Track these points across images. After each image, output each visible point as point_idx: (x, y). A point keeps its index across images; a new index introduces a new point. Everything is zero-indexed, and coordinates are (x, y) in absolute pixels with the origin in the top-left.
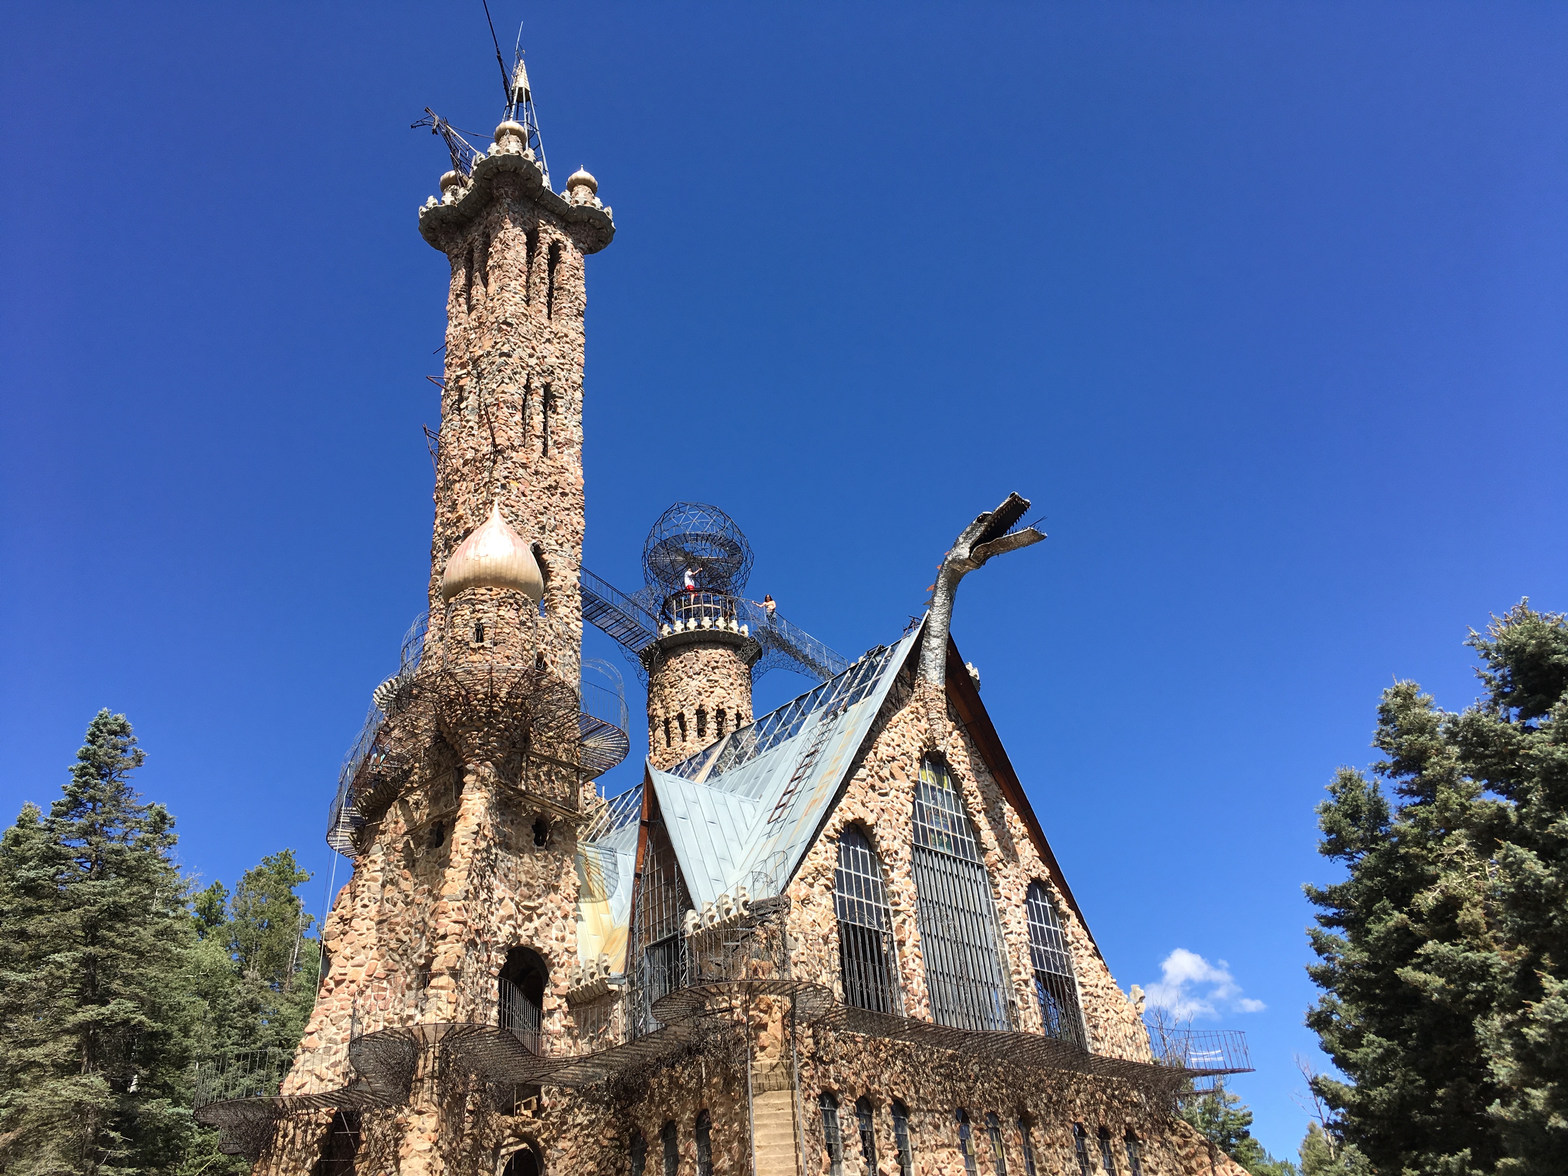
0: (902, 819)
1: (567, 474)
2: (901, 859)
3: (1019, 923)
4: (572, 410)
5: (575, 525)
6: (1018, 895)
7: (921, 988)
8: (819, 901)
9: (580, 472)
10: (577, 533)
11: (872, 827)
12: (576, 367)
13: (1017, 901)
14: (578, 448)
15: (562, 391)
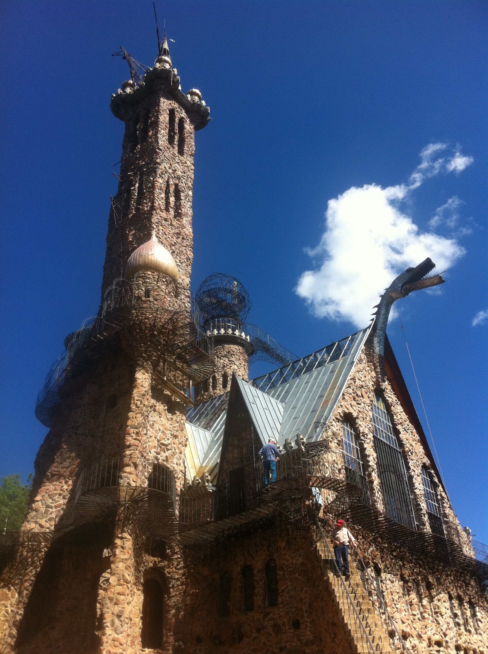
1: (185, 230)
2: (369, 439)
3: (420, 485)
4: (187, 199)
5: (189, 255)
6: (418, 470)
9: (191, 230)
10: (190, 259)
11: (356, 418)
12: (190, 180)
13: (418, 473)
14: (190, 218)
15: (183, 189)
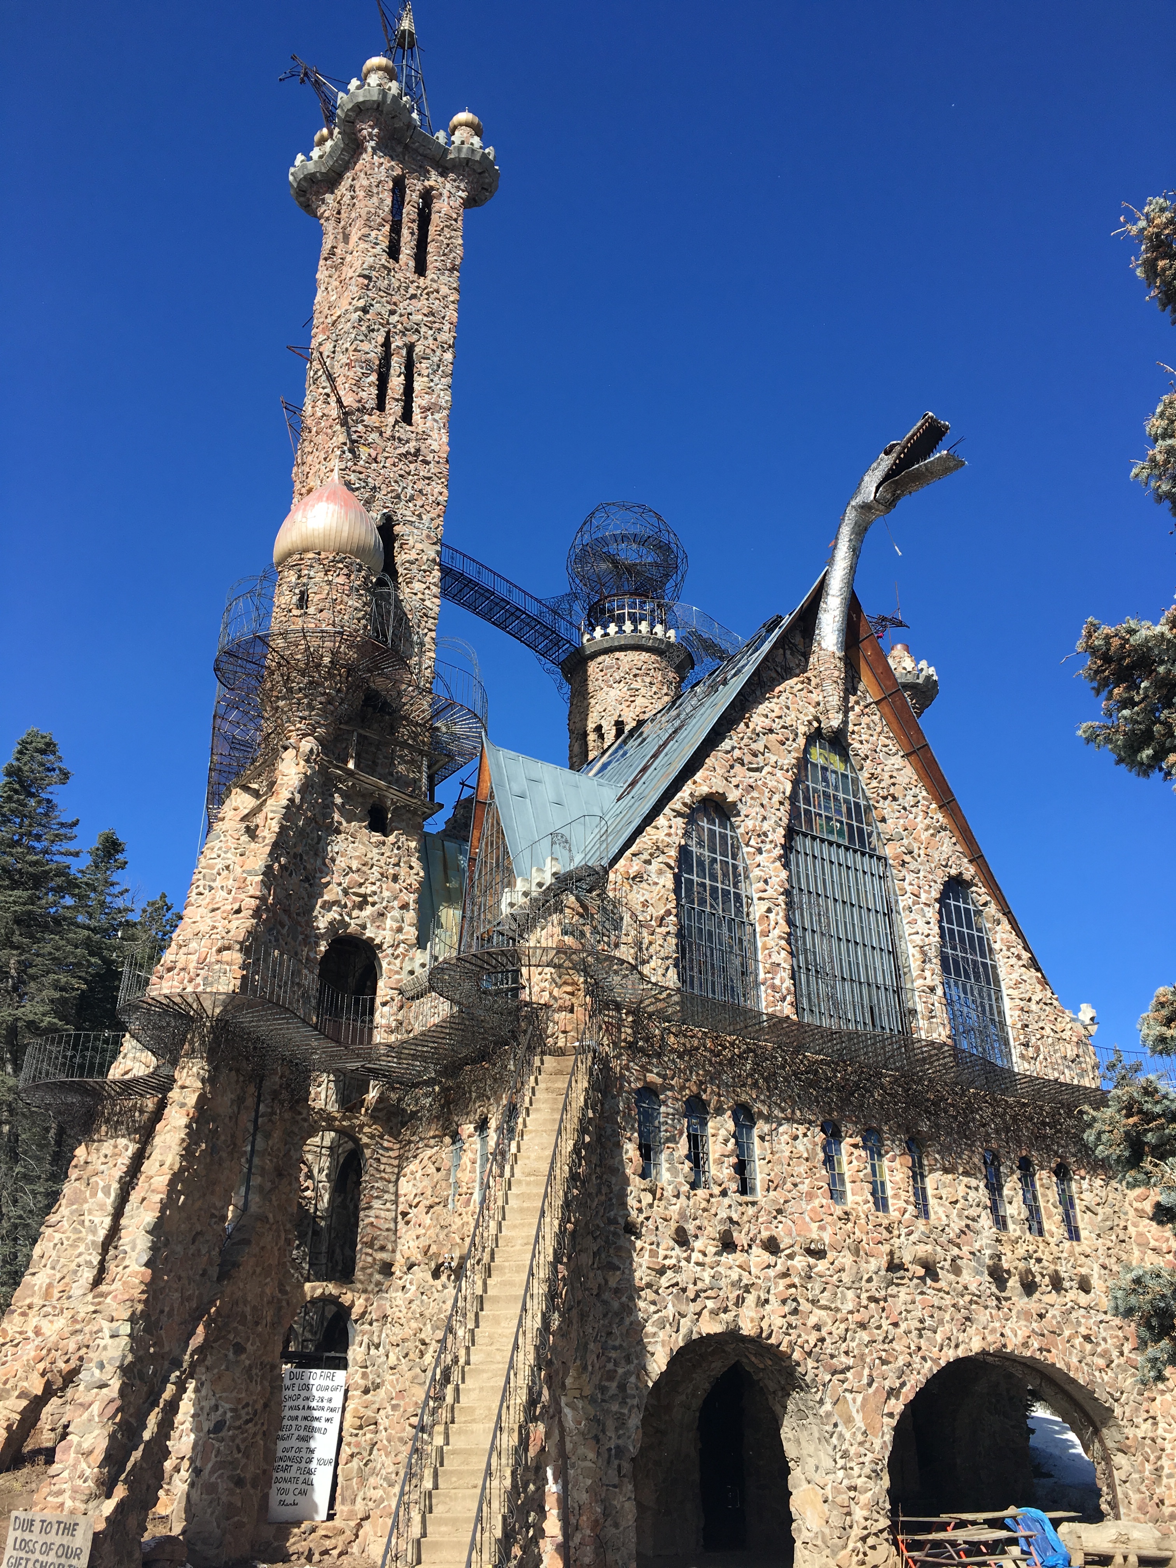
0: (777, 798)
1: (429, 441)
2: (771, 842)
3: (928, 923)
4: (440, 372)
5: (437, 495)
6: (929, 892)
7: (784, 986)
8: (656, 880)
9: (445, 439)
11: (734, 804)
12: (447, 326)
13: (927, 899)
14: (445, 413)
15: (429, 351)
